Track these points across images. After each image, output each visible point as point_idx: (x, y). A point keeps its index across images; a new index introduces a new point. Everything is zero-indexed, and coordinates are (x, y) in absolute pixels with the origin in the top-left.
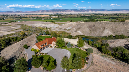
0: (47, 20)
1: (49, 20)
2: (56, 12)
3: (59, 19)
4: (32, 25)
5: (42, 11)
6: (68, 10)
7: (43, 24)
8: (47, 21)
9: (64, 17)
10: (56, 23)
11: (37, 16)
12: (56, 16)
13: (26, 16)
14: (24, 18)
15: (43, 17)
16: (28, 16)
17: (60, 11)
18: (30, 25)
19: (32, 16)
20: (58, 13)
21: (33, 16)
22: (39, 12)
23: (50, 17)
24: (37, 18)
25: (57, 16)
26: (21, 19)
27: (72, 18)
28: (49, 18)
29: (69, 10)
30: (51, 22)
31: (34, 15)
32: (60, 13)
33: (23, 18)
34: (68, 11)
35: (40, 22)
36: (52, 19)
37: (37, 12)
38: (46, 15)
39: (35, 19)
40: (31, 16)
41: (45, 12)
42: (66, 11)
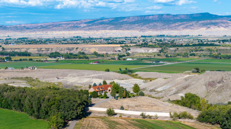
0: (107, 66)
1: (118, 67)
2: (155, 28)
3: (158, 61)
4: (60, 80)
5: (93, 23)
6: (216, 17)
7: (96, 78)
8: (108, 71)
9: (186, 55)
10: (140, 78)
11: (70, 46)
12: (151, 50)
13: (23, 48)
14: (18, 58)
15: (95, 53)
16: (33, 49)
17: (175, 21)
18: (54, 81)
19: (49, 46)
20: (166, 32)
21: (54, 48)
22: (75, 27)
23: (122, 53)
24: (69, 56)
25: (155, 50)
26: (9, 59)
27: (216, 57)
28: (120, 56)
29: (222, 17)
30: (124, 73)
31: (55, 41)
32: (174, 33)
33: (14, 54)
34: (215, 24)
35: (86, 72)
36: (130, 63)
37: (68, 29)
38: (109, 41)
39: (62, 59)
40: (43, 46)
41: (105, 29)
42: (204, 25)
